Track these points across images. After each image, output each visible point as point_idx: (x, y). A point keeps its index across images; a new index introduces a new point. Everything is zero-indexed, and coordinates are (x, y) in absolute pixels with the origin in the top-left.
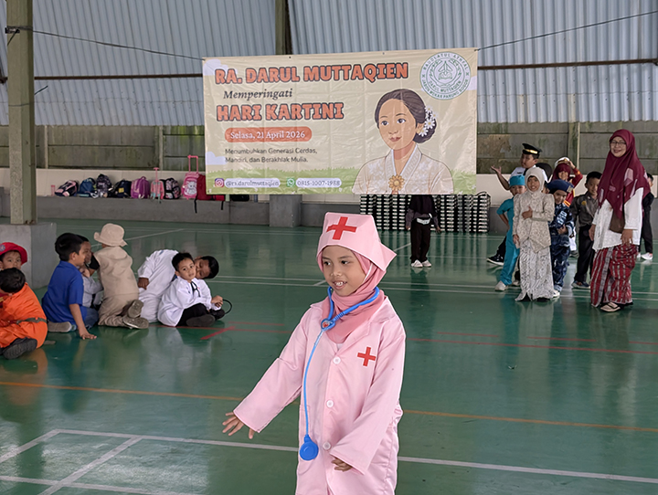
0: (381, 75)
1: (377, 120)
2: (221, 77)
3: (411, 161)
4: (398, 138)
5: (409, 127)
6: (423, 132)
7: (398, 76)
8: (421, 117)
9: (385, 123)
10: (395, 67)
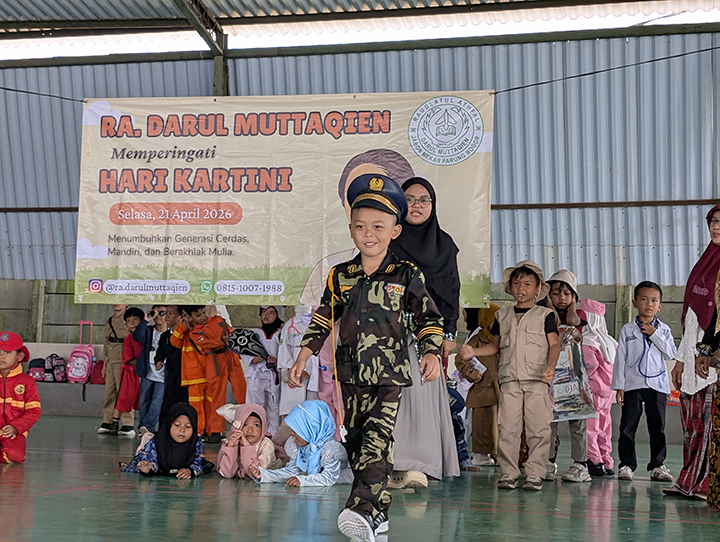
0: (351, 129)
2: (109, 128)
10: (372, 116)
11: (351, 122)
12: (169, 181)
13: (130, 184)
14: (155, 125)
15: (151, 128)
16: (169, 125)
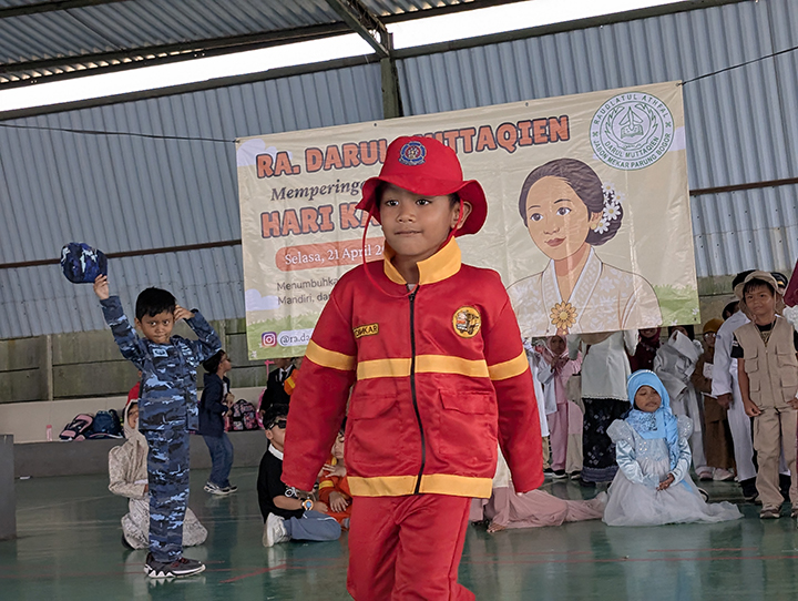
0: (526, 139)
1: (523, 212)
2: (266, 167)
3: (585, 277)
4: (560, 241)
5: (577, 221)
6: (601, 226)
7: (554, 137)
8: (595, 203)
9: (537, 217)
10: (548, 124)
11: (525, 133)
12: (335, 218)
13: (294, 226)
14: (314, 157)
15: (311, 163)
16: (329, 156)
